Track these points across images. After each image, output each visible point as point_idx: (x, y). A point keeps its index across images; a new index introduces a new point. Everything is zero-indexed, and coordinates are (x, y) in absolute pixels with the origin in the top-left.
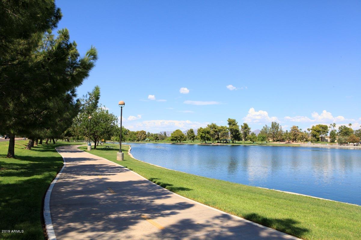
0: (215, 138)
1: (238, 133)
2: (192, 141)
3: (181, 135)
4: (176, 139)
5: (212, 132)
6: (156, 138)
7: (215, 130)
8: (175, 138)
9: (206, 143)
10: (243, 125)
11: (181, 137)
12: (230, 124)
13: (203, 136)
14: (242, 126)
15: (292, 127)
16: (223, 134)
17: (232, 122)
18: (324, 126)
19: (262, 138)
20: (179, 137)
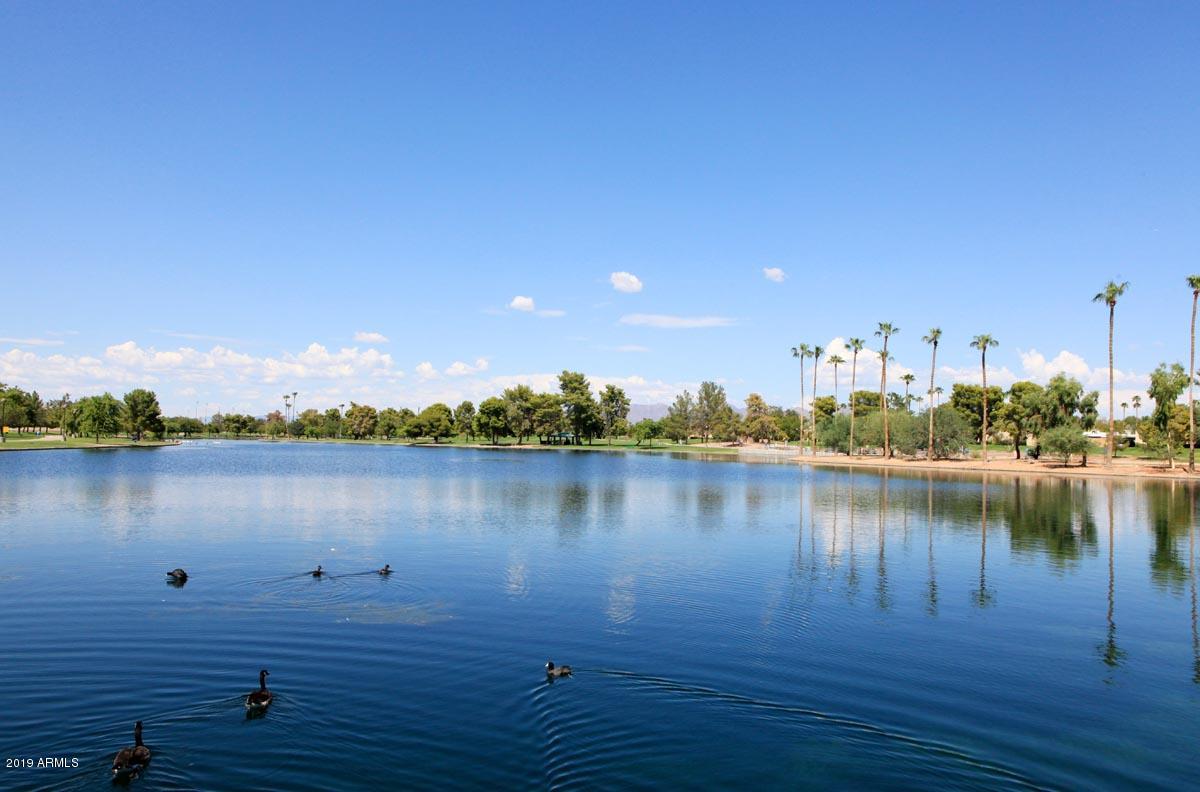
0: (523, 428)
1: (583, 416)
2: (470, 438)
3: (432, 421)
4: (416, 430)
5: (512, 410)
6: (386, 428)
7: (524, 404)
8: (416, 427)
9: (495, 444)
10: (605, 391)
11: (431, 424)
12: (564, 387)
13: (482, 421)
14: (601, 393)
15: (749, 397)
16: (543, 417)
17: (570, 382)
18: (872, 394)
19: (647, 430)
20: (425, 426)
